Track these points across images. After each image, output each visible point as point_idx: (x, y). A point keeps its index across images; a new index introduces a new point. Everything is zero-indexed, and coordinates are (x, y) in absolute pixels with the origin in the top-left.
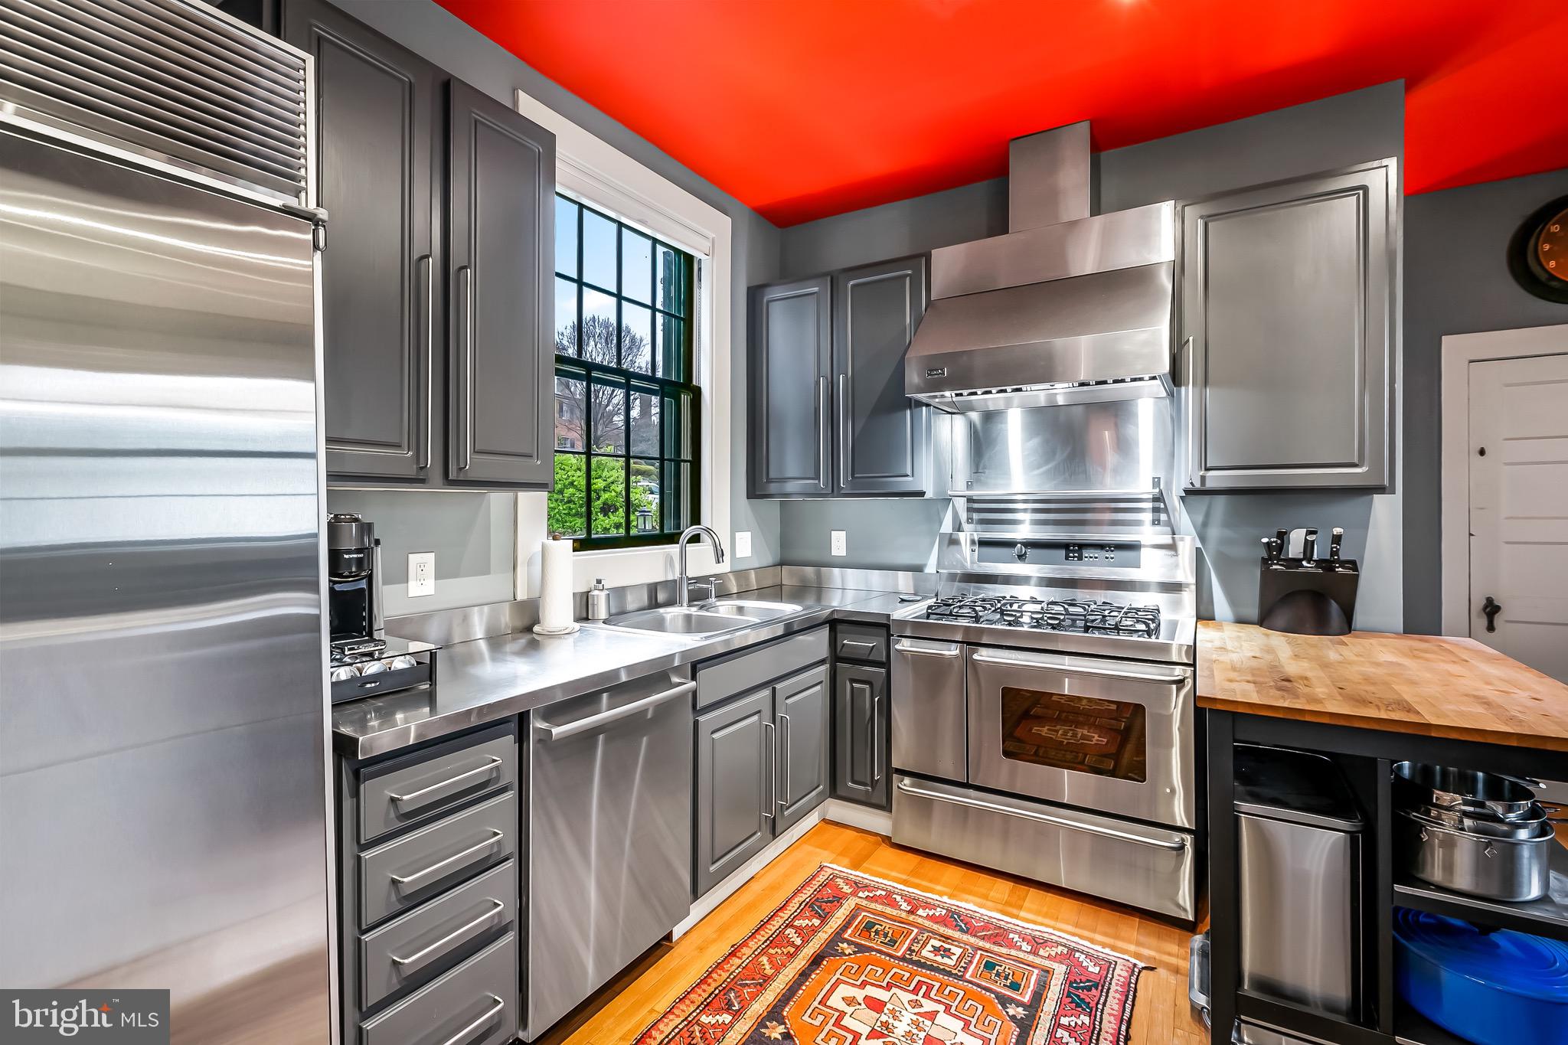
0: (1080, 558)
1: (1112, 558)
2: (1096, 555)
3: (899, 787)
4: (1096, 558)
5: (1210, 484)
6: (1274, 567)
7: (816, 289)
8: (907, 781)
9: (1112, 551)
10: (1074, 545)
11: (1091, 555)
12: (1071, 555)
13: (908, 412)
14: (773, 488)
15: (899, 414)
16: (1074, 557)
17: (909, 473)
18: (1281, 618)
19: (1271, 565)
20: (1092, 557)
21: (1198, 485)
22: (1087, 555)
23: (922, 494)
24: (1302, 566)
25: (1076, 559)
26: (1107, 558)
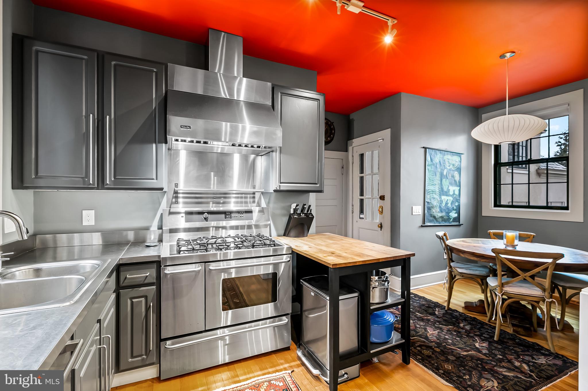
0: (231, 217)
1: (243, 217)
2: (237, 216)
3: (165, 347)
4: (237, 217)
5: (282, 189)
6: (295, 216)
7: (86, 57)
8: (168, 342)
9: (242, 214)
10: (228, 212)
11: (235, 216)
12: (227, 216)
13: (154, 145)
14: (41, 182)
15: (149, 146)
16: (229, 217)
17: (154, 177)
18: (292, 233)
19: (294, 216)
20: (235, 217)
21: (278, 189)
22: (233, 216)
23: (162, 189)
24: (301, 215)
25: (229, 218)
26: (241, 217)
